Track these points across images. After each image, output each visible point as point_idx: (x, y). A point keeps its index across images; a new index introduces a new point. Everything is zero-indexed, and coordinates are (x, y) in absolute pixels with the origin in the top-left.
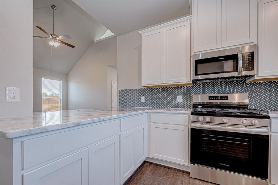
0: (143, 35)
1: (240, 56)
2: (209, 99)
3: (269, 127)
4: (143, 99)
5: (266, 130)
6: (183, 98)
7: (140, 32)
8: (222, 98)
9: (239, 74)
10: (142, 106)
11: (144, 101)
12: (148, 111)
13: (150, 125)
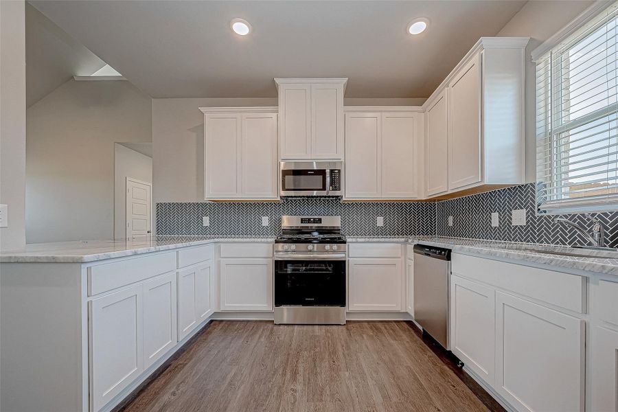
0: (206, 115)
1: (328, 171)
2: (302, 223)
3: (347, 253)
4: (206, 221)
5: (344, 255)
6: (270, 220)
7: (202, 109)
8: (315, 221)
9: (328, 193)
10: (204, 233)
11: (208, 225)
12: (216, 240)
13: (219, 261)
